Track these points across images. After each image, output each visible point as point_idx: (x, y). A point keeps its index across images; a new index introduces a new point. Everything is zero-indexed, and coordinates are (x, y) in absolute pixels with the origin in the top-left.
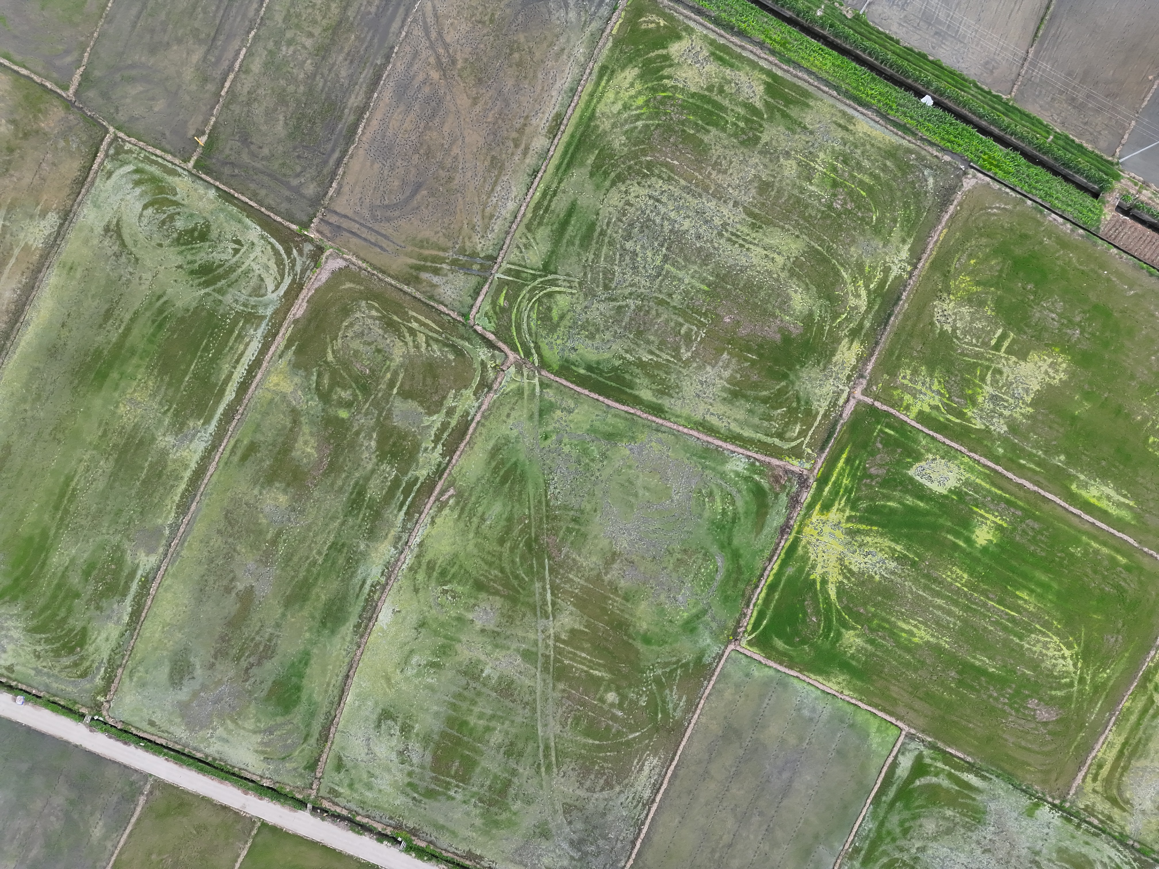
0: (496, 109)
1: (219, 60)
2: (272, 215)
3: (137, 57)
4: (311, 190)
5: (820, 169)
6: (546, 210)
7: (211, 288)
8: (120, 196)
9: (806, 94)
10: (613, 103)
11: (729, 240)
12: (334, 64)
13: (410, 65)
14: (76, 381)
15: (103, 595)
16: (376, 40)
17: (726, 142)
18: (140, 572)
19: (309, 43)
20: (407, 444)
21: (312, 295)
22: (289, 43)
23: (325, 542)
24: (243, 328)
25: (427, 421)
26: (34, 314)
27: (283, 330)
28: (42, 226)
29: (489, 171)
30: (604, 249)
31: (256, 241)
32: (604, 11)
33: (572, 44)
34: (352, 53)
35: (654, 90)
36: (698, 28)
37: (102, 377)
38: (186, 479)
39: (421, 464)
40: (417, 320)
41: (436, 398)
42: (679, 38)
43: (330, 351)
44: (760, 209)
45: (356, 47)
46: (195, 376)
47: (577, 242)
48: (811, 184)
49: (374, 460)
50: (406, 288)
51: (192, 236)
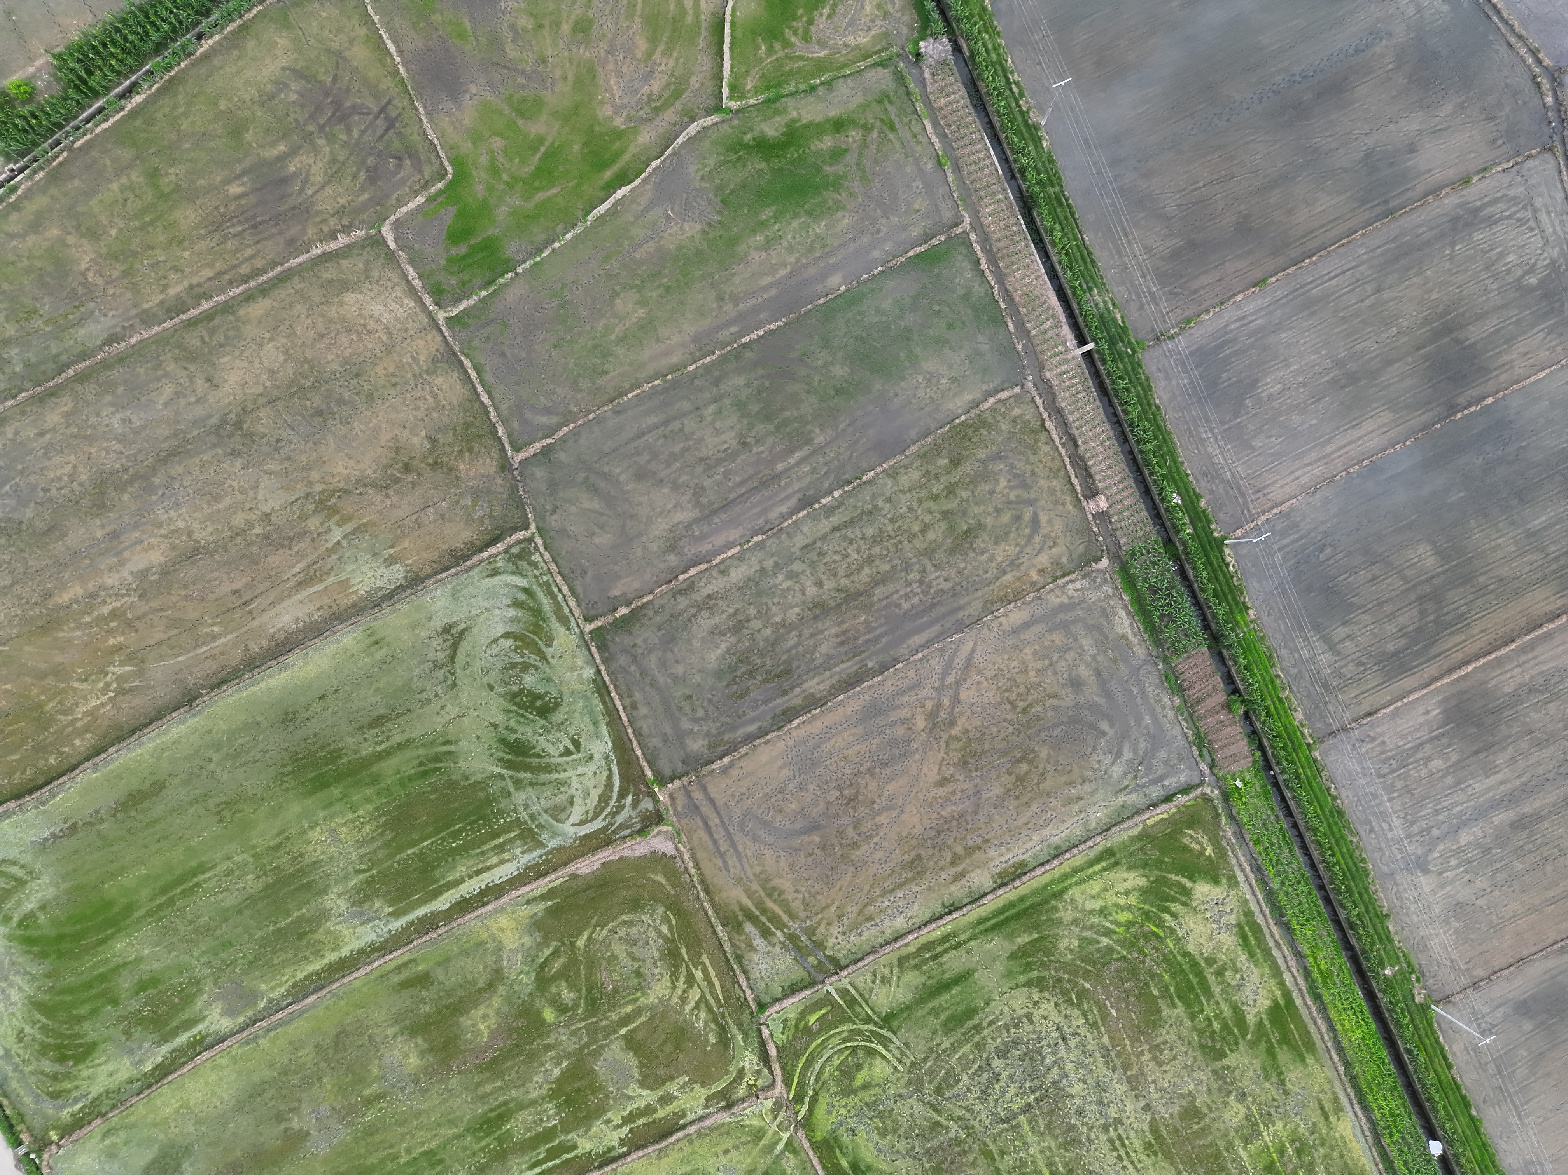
0: (961, 807)
1: (703, 537)
2: (635, 744)
3: (618, 470)
4: (697, 745)
5: (1267, 1139)
6: (934, 958)
7: (510, 773)
8: (488, 604)
9: (1310, 1046)
10: (1093, 897)
11: (1111, 1141)
12: (822, 632)
13: (902, 692)
14: (290, 768)
15: (140, 1021)
16: (884, 640)
17: (1185, 1033)
18: (200, 1027)
19: (811, 590)
20: (593, 1100)
21: (611, 862)
22: (791, 575)
23: (423, 1144)
24: (511, 841)
25: (633, 1089)
26: (300, 663)
27: (553, 876)
28: (380, 572)
29: (903, 868)
30: (967, 1048)
31: (596, 757)
32: (1156, 792)
33: (1094, 799)
34: (849, 635)
35: (1147, 915)
36: (1244, 887)
37: (321, 783)
38: (326, 961)
39: (591, 1133)
40: (705, 971)
41: (661, 1072)
42: (1216, 881)
43: (586, 935)
44: (1169, 1133)
45: (858, 631)
46: (421, 855)
47: (943, 1017)
48: (1245, 1148)
49: (544, 1092)
50: (719, 929)
51: (533, 702)
